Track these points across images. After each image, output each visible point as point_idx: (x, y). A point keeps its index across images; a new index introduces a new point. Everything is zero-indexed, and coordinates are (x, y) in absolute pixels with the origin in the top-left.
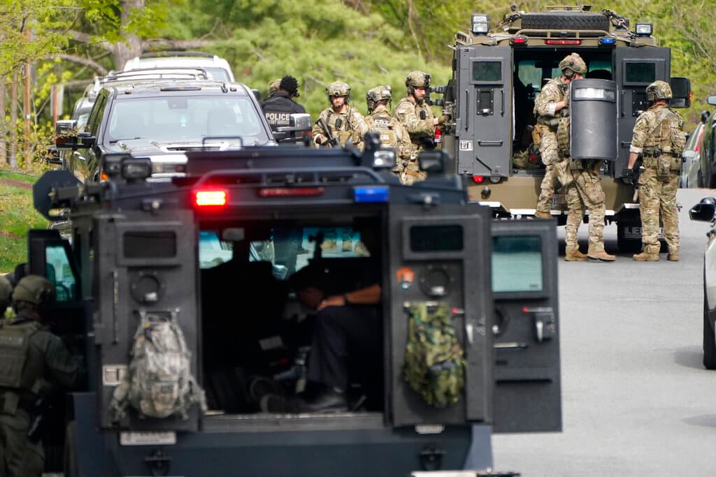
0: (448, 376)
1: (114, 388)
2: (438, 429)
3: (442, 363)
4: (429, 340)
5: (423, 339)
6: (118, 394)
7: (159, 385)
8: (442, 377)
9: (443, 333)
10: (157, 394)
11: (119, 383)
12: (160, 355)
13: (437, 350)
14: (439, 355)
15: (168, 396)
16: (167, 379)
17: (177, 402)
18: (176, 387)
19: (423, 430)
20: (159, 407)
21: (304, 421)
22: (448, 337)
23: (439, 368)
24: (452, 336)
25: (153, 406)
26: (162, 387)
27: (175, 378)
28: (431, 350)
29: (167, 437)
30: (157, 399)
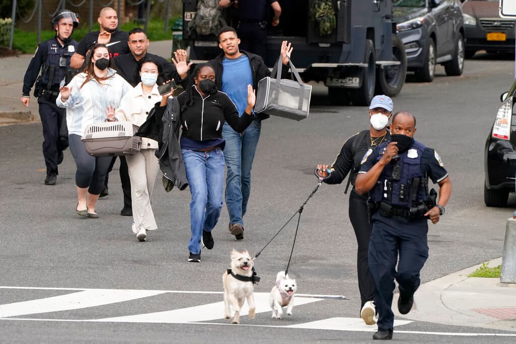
0: (324, 22)
1: (189, 21)
2: (328, 45)
3: (321, 17)
4: (319, 7)
5: (316, 6)
6: (189, 24)
7: (203, 21)
8: (322, 23)
9: (326, 4)
10: (202, 25)
11: (191, 20)
12: (206, 9)
13: (321, 11)
14: (322, 13)
15: (207, 26)
16: (207, 19)
17: (211, 29)
18: (211, 22)
19: (322, 45)
20: (204, 31)
21: (273, 39)
22: (328, 6)
23: (320, 19)
24: (329, 5)
25: (201, 30)
26: (205, 22)
27: (211, 18)
28: (318, 11)
29: (214, 43)
30: (202, 27)
